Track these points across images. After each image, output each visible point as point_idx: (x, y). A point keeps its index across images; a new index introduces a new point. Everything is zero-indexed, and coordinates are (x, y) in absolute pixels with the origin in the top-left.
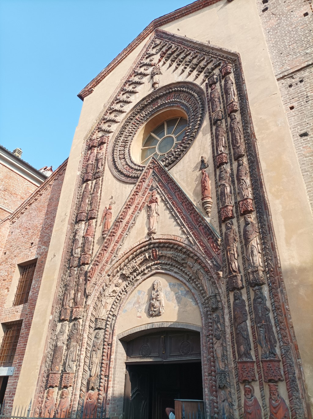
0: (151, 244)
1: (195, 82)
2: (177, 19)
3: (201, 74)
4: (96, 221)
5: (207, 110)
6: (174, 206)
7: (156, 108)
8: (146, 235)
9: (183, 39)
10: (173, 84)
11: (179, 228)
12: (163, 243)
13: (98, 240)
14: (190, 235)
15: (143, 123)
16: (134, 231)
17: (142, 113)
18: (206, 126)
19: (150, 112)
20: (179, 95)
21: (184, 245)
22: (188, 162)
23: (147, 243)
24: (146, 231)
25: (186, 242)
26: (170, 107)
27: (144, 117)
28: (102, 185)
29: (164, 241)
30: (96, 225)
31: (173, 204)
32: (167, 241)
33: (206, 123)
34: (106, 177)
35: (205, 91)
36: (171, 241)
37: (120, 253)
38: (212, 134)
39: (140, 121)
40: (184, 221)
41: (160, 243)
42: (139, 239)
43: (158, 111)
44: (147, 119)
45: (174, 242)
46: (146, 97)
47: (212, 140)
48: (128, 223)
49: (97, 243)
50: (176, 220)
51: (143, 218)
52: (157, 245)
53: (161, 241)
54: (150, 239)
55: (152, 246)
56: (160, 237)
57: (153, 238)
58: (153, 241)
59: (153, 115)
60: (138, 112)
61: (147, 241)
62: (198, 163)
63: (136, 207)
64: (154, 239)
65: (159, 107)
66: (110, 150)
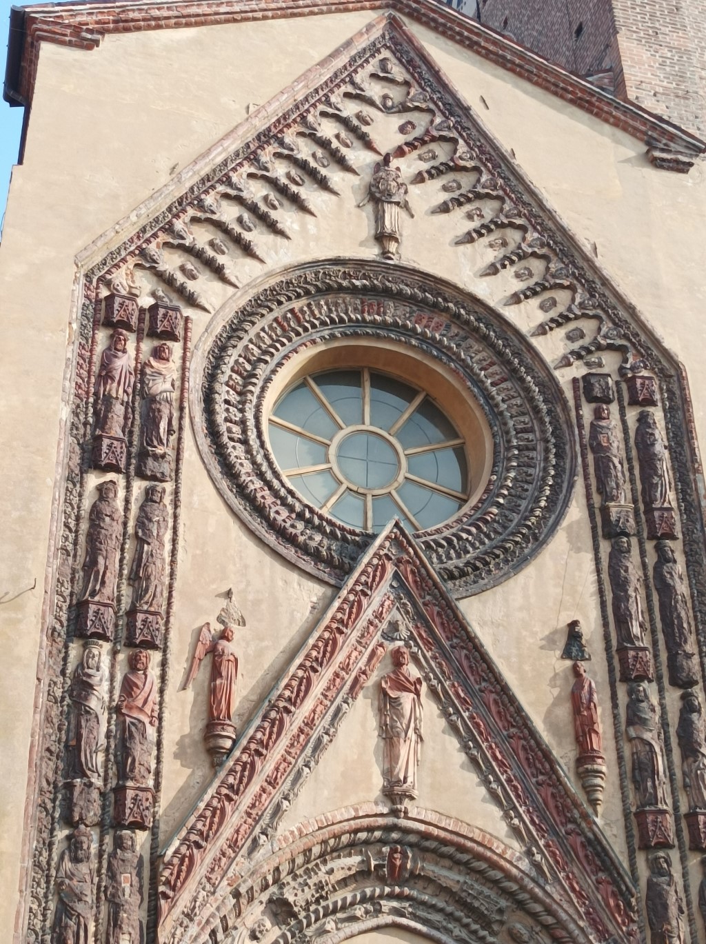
0: (395, 828)
1: (535, 342)
2: (478, 53)
3: (558, 330)
4: (164, 664)
5: (580, 469)
6: (481, 733)
7: (374, 322)
8: (376, 792)
9: (503, 158)
10: (456, 288)
11: (497, 812)
12: (437, 838)
13: (180, 743)
14: (538, 846)
15: (314, 342)
16: (331, 763)
17: (319, 307)
18: (578, 522)
19: (350, 320)
20: (465, 338)
21: (514, 871)
22: (521, 609)
23: (381, 821)
24: (378, 782)
25: (525, 865)
26: (424, 352)
27: (323, 323)
28: (175, 517)
29: (443, 834)
30: (163, 678)
31: (477, 725)
32: (456, 839)
33: (576, 512)
34: (191, 494)
35: (571, 403)
36: (469, 844)
37: (286, 827)
38: (597, 560)
39: (306, 330)
40: (518, 796)
41: (426, 836)
42: (353, 800)
43: (378, 337)
44: (333, 337)
45: (480, 849)
46: (350, 260)
47: (600, 582)
48: (310, 723)
49: (176, 756)
50: (486, 782)
51: (363, 725)
52: (412, 838)
53: (436, 832)
54: (394, 813)
55: (395, 835)
56: (431, 817)
57: (406, 812)
58: (403, 822)
59: (355, 335)
60: (307, 293)
61: (382, 815)
62: (555, 632)
63: (337, 675)
64: (407, 817)
65: (384, 325)
66: (196, 381)
